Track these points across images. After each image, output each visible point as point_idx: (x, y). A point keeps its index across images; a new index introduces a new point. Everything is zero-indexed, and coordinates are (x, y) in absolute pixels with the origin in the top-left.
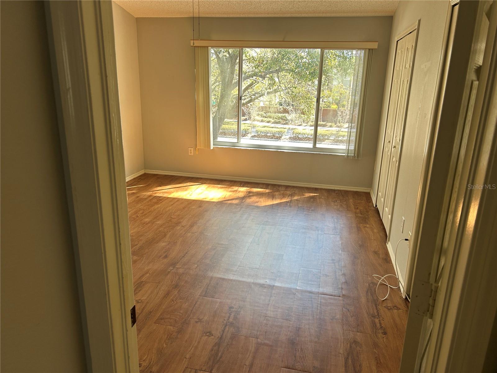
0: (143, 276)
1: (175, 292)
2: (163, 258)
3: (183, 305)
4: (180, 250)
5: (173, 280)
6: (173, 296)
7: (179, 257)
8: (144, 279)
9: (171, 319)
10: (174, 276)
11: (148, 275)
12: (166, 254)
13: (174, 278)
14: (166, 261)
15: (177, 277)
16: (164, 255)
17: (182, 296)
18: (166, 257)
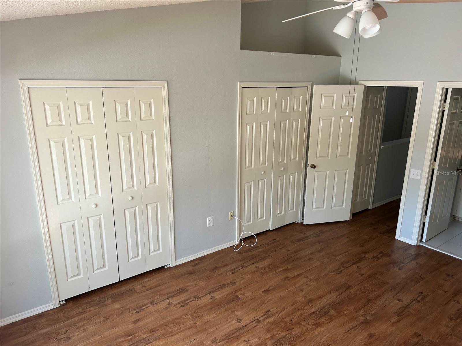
0: (397, 322)
1: (371, 296)
2: (375, 336)
3: (368, 285)
4: (354, 339)
5: (370, 307)
6: (374, 294)
7: (357, 329)
8: (396, 318)
9: (379, 281)
10: (369, 310)
11: (392, 321)
12: (371, 340)
13: (369, 308)
14: (373, 331)
15: (366, 307)
16: (372, 339)
17: (367, 292)
18: (371, 336)
